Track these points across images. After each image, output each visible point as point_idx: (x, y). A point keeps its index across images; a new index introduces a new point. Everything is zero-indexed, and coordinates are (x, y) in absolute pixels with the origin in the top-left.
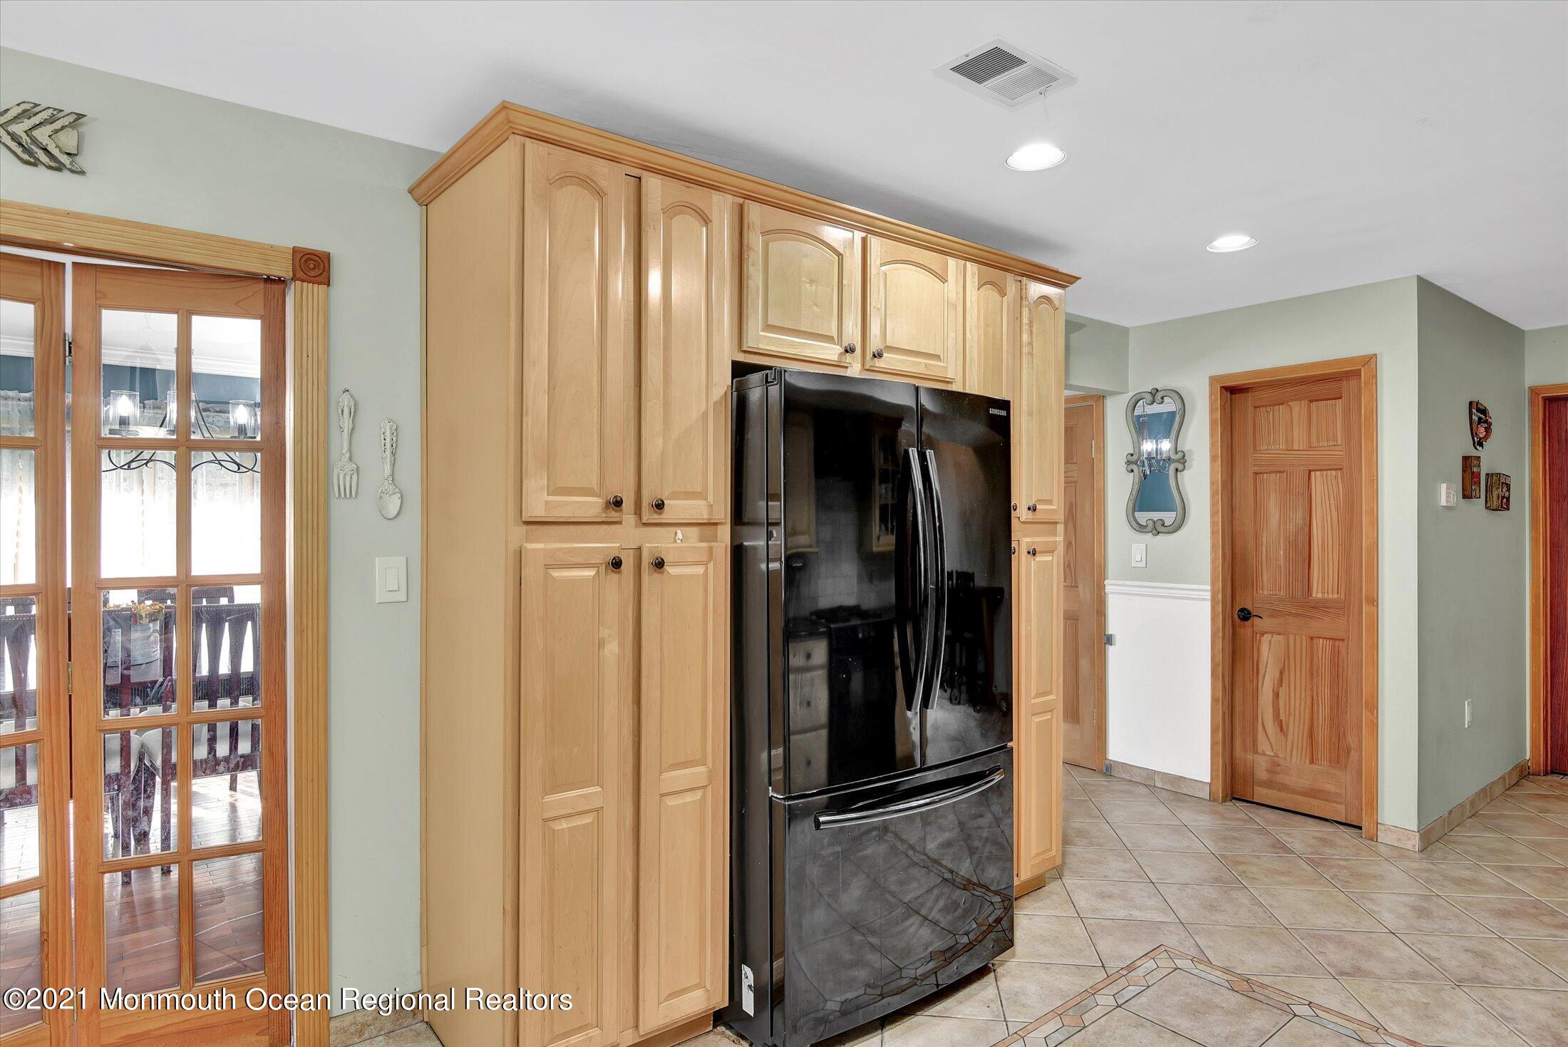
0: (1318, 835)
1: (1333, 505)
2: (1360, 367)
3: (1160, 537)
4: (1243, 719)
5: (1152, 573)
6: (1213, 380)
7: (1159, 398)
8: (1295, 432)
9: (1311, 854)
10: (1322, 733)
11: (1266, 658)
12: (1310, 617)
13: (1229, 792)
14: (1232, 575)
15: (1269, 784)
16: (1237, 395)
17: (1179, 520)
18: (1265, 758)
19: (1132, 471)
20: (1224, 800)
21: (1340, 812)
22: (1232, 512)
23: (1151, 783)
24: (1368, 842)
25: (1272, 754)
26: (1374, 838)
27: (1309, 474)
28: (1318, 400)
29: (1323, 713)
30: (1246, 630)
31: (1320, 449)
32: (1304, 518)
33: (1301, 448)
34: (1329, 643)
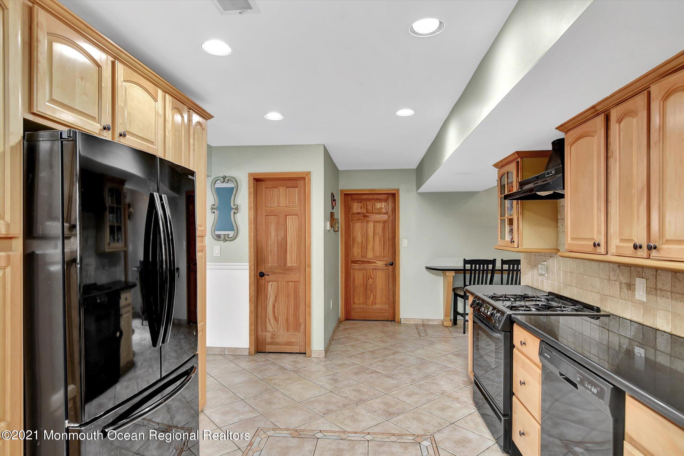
0: (292, 360)
1: (294, 229)
2: (305, 176)
3: (227, 242)
4: (261, 318)
5: (224, 258)
6: (250, 175)
7: (227, 180)
8: (281, 200)
9: (294, 368)
10: (291, 320)
11: (270, 292)
12: (287, 274)
13: (256, 350)
14: (257, 258)
15: (272, 343)
16: (259, 182)
17: (235, 235)
18: (270, 333)
19: (214, 212)
20: (255, 354)
21: (296, 349)
22: (257, 231)
23: (223, 354)
24: (309, 358)
25: (273, 331)
26: (310, 356)
27: (286, 217)
28: (289, 187)
29: (291, 311)
30: (262, 280)
31: (290, 207)
32: (284, 234)
33: (283, 206)
34: (293, 283)
